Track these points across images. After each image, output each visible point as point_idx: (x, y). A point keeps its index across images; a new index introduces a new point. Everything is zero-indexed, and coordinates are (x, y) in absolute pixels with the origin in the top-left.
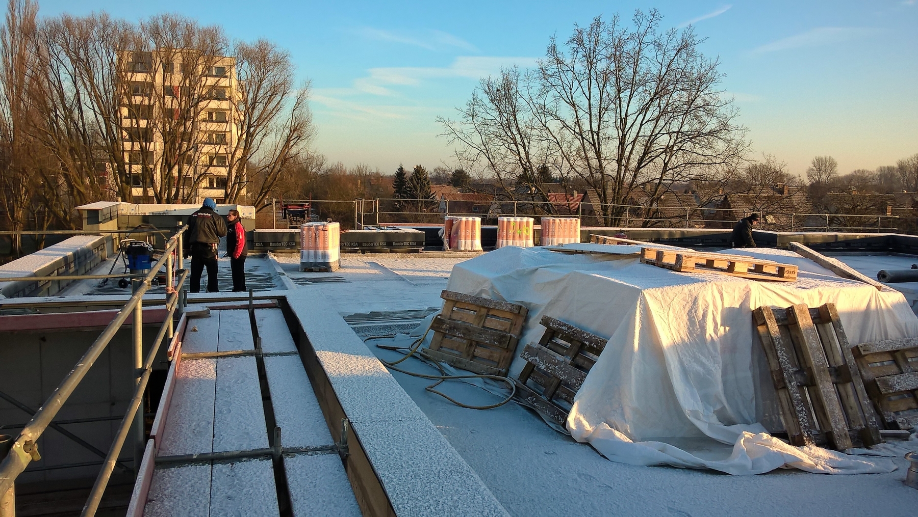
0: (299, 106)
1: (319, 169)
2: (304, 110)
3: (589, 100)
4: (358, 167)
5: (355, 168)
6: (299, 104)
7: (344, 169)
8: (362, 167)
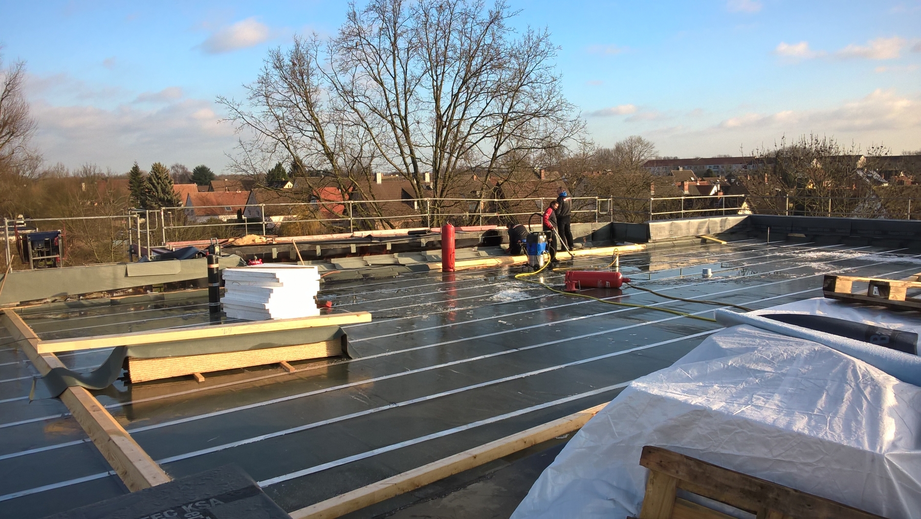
0: (10, 93)
1: (32, 173)
2: (16, 99)
3: (394, 78)
4: (84, 167)
5: (81, 169)
6: (9, 91)
7: (66, 170)
8: (89, 167)
